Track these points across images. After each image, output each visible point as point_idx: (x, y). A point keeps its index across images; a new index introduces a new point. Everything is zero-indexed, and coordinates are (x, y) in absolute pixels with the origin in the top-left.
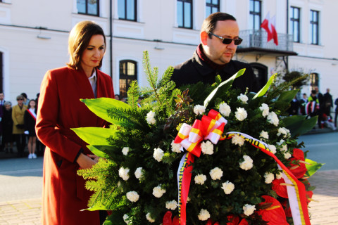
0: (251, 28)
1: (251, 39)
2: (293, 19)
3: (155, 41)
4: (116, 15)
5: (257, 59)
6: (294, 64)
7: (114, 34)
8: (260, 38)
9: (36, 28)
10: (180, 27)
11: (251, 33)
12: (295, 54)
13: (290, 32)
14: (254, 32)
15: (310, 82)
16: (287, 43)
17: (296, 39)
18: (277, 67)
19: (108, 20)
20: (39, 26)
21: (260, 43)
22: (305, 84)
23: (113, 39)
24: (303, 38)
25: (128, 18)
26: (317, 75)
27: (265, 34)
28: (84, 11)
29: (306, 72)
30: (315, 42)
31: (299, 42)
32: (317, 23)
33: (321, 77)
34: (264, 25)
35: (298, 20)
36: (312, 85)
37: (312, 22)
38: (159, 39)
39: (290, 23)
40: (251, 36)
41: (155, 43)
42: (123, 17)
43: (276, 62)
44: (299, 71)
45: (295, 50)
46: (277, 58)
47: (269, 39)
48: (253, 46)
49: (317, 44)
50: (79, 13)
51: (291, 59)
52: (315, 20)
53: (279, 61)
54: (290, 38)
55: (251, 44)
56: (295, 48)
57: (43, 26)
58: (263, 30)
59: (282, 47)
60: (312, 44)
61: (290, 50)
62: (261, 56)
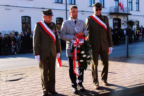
0: (115, 6)
1: (115, 10)
2: (130, 2)
3: (82, 11)
4: (68, 3)
5: (117, 17)
6: (130, 18)
7: (67, 9)
8: (118, 9)
9: (41, 8)
10: (90, 6)
11: (115, 7)
12: (131, 14)
13: (129, 7)
14: (116, 7)
15: (136, 24)
16: (128, 10)
17: (131, 9)
18: (124, 19)
19: (65, 5)
20: (42, 7)
21: (118, 11)
22: (134, 25)
23: (67, 11)
24: (133, 9)
25: (72, 3)
26: (138, 21)
27: (120, 8)
28: (57, 2)
29: (134, 21)
30: (137, 10)
31: (132, 10)
32: (138, 3)
33: (140, 22)
34: (119, 4)
35: (132, 3)
36: (136, 25)
37: (136, 3)
38: (83, 10)
39: (129, 3)
40: (115, 8)
41: (82, 12)
42: (71, 3)
43: (124, 17)
44: (132, 20)
45: (130, 13)
46: (124, 16)
47: (121, 9)
48: (116, 12)
49: (138, 11)
50: (56, 3)
51: (129, 16)
52: (137, 2)
53: (125, 17)
54: (129, 9)
55: (115, 11)
56: (131, 12)
57: (44, 7)
58: (119, 6)
59: (126, 12)
60: (137, 11)
61: (129, 13)
62: (119, 15)
